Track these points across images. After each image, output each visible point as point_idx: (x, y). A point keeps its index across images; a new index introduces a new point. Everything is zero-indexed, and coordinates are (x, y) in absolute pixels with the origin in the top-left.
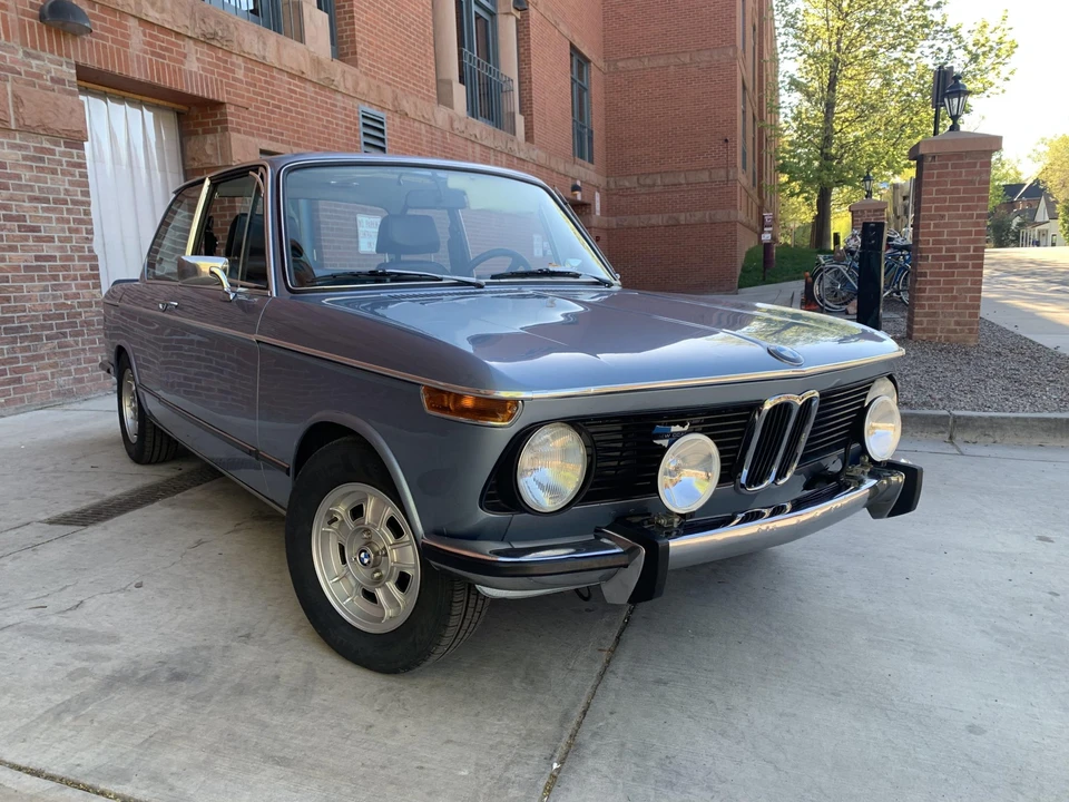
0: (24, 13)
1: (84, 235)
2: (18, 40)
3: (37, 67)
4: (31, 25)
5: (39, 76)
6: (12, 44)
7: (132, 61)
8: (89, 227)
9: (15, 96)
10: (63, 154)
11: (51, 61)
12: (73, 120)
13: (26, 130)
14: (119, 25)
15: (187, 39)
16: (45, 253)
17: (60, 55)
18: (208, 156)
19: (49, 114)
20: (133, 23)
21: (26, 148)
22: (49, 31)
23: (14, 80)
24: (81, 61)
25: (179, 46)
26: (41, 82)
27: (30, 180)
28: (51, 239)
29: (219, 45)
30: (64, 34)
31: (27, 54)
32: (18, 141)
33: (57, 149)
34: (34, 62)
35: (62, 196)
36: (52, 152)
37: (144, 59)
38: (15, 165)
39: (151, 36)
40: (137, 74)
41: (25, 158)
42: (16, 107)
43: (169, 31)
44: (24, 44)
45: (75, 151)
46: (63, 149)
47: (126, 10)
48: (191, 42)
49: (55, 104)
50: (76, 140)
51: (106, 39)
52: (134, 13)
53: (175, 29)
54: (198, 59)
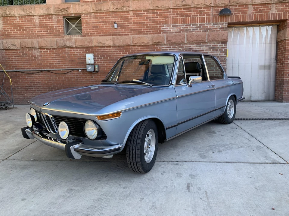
0: (215, 15)
1: (223, 64)
2: (212, 22)
3: (216, 26)
4: (216, 17)
5: (217, 28)
6: (210, 23)
7: (248, 17)
8: (225, 62)
9: (208, 35)
10: (220, 46)
11: (220, 24)
12: (223, 37)
13: (210, 42)
14: (245, 8)
15: (272, 4)
16: (211, 69)
17: (223, 22)
18: (281, 37)
19: (216, 37)
20: (250, 6)
21: (210, 46)
22: (221, 17)
23: (209, 31)
24: (230, 21)
25: (269, 7)
26: (216, 30)
27: (210, 53)
28: (213, 66)
29: (286, 2)
30: (225, 17)
31: (214, 24)
32: (208, 45)
33: (218, 45)
34: (215, 26)
35: (218, 56)
36: (217, 46)
37: (252, 15)
38: (206, 50)
39: (256, 8)
40: (248, 20)
41: (209, 48)
42: (208, 37)
43: (265, 4)
44: (213, 22)
45: (224, 44)
46: (220, 44)
47: (248, 3)
48: (274, 5)
49: (219, 34)
50: (225, 42)
51: (240, 13)
52: (250, 3)
53: (266, 3)
54: (276, 9)
